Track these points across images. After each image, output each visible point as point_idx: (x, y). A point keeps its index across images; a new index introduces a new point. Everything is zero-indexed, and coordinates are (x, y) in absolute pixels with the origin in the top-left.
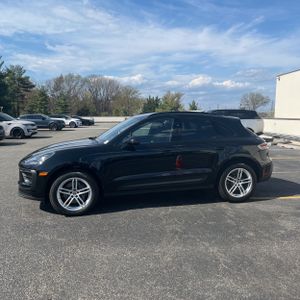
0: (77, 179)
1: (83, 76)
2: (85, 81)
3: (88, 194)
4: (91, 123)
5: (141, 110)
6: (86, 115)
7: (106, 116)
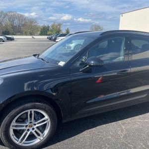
0: (33, 111)
1: (5, 12)
2: (6, 15)
3: (46, 124)
4: (12, 39)
5: (39, 32)
6: (8, 35)
7: (19, 35)
